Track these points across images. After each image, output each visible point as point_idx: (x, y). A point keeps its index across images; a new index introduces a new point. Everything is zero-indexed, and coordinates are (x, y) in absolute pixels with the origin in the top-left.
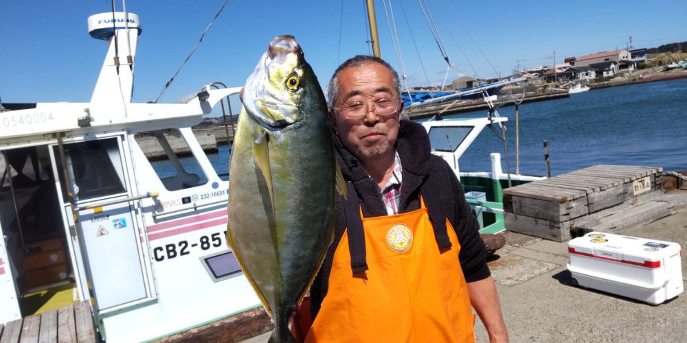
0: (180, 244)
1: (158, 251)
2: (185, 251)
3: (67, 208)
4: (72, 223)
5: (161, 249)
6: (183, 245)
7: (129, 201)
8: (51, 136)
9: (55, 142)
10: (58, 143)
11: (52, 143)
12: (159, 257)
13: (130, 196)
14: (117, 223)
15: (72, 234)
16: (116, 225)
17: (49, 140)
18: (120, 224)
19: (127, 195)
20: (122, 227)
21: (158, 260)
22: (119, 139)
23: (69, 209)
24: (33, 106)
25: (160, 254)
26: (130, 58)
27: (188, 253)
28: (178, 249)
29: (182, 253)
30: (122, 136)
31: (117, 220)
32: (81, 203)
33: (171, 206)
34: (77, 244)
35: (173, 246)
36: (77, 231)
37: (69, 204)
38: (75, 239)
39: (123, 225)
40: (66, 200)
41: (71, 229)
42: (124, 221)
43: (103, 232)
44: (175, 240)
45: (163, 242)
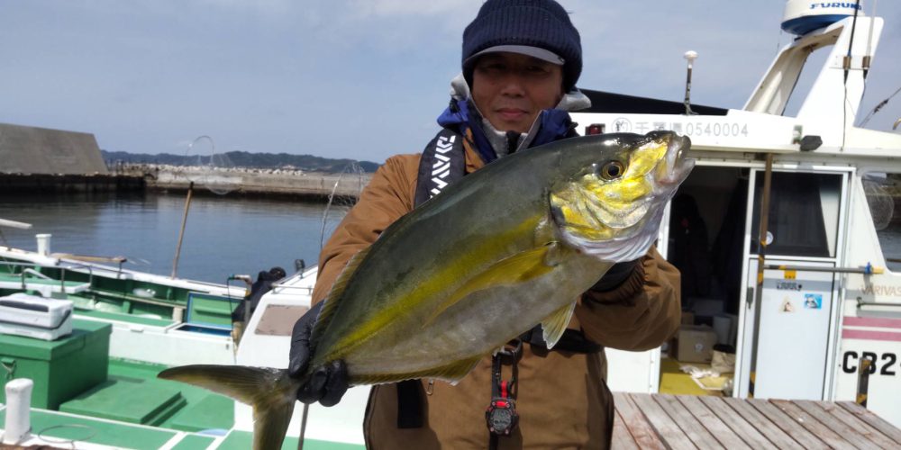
0: (884, 357)
1: (850, 358)
2: (889, 369)
3: (752, 261)
4: (753, 284)
5: (855, 355)
6: (889, 359)
7: (834, 271)
8: (753, 157)
9: (760, 166)
10: (766, 168)
11: (756, 166)
12: (849, 367)
13: (838, 266)
14: (810, 299)
15: (749, 300)
16: (807, 302)
17: (750, 162)
18: (813, 302)
19: (835, 263)
20: (816, 307)
21: (846, 370)
22: (845, 177)
23: (755, 264)
24: (723, 112)
25: (852, 362)
26: (866, 61)
27: (892, 374)
28: (880, 364)
29: (884, 372)
30: (850, 173)
31: (811, 296)
32: (771, 259)
33: (887, 294)
34: (751, 314)
35: (874, 356)
36: (756, 297)
37: (756, 256)
38: (750, 307)
39: (816, 305)
40: (753, 250)
41: (750, 291)
42: (820, 300)
43: (788, 308)
44: (879, 348)
45: (860, 346)
